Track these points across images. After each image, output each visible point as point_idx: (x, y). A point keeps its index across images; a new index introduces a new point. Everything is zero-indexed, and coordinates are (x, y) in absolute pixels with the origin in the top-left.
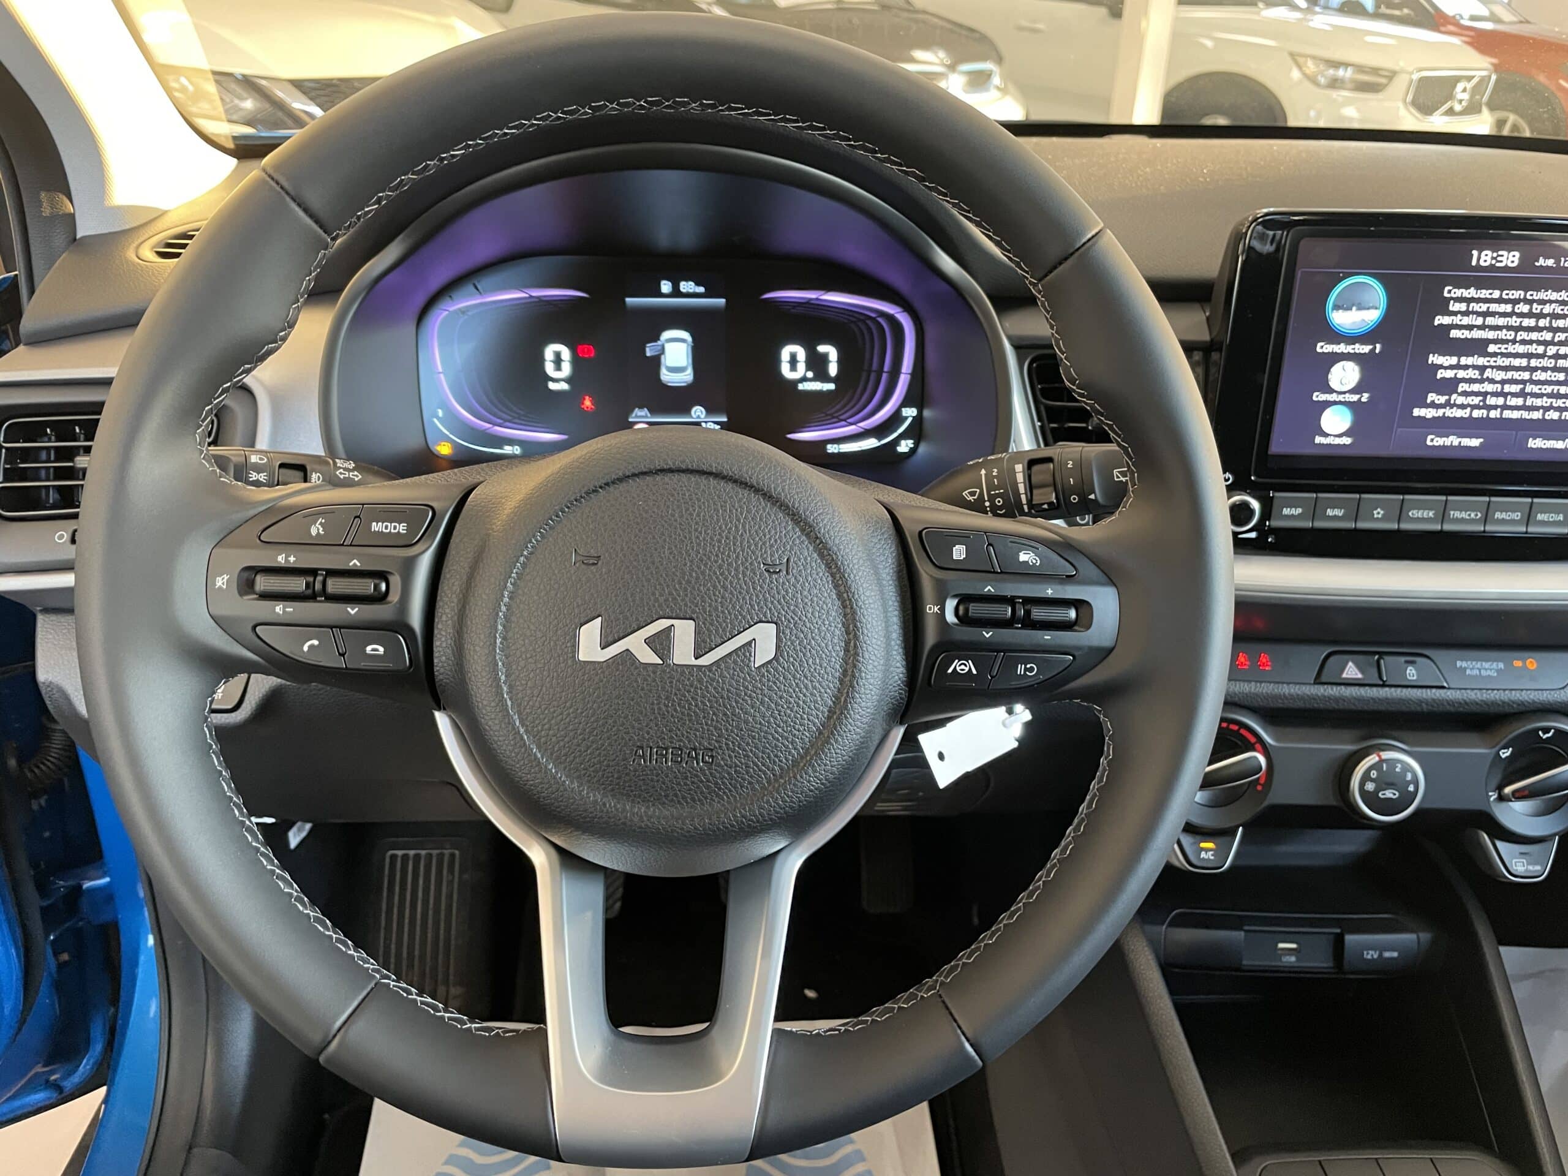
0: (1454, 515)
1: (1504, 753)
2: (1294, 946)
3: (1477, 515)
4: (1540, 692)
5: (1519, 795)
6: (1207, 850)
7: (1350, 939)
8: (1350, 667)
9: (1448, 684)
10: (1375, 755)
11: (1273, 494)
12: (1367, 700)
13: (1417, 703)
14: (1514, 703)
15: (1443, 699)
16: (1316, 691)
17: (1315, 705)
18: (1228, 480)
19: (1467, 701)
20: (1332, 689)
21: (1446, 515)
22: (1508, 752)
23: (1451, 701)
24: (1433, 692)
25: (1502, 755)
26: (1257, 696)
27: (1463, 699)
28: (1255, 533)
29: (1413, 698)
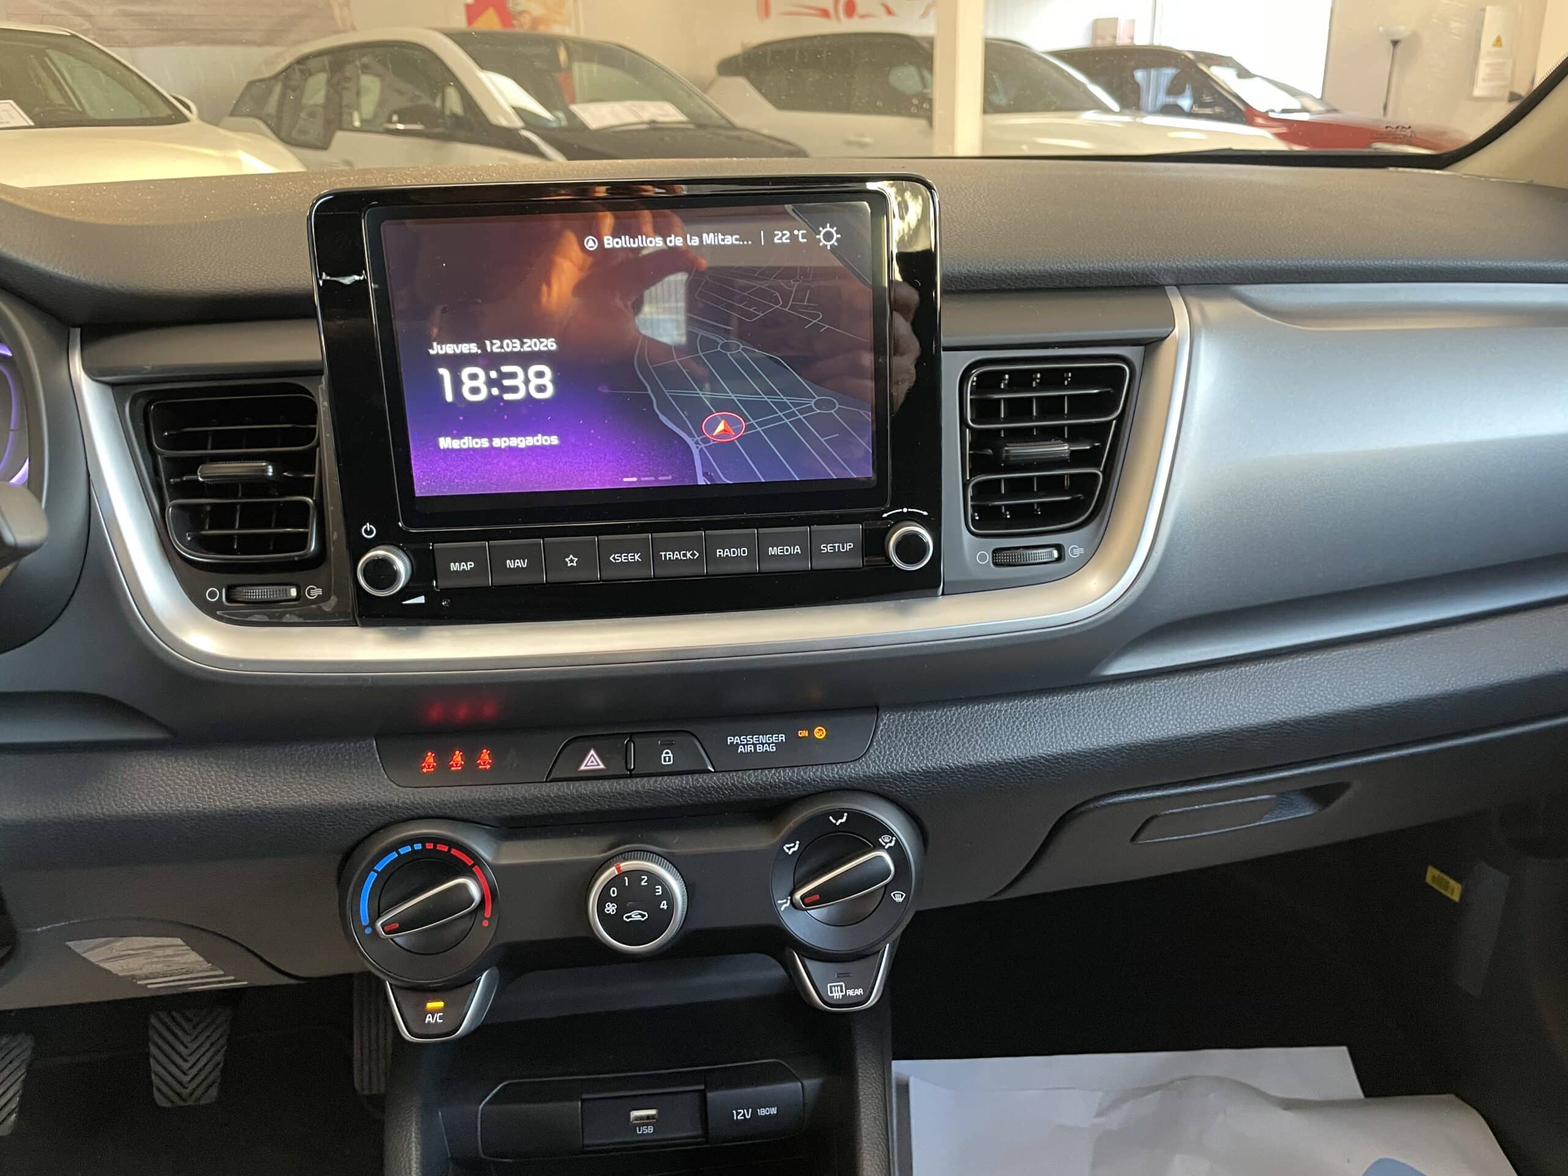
0: (665, 555)
1: (789, 848)
2: (652, 1112)
3: (694, 554)
4: (829, 767)
5: (810, 901)
6: (433, 1012)
8: (592, 755)
9: (714, 768)
10: (614, 868)
11: (433, 546)
12: (614, 796)
13: (677, 795)
14: (798, 783)
15: (708, 787)
16: (548, 790)
17: (550, 809)
18: (371, 532)
19: (740, 785)
20: (568, 788)
21: (656, 557)
22: (794, 847)
23: (719, 787)
24: (695, 778)
25: (787, 851)
26: (474, 805)
27: (733, 784)
28: (423, 597)
29: (671, 789)
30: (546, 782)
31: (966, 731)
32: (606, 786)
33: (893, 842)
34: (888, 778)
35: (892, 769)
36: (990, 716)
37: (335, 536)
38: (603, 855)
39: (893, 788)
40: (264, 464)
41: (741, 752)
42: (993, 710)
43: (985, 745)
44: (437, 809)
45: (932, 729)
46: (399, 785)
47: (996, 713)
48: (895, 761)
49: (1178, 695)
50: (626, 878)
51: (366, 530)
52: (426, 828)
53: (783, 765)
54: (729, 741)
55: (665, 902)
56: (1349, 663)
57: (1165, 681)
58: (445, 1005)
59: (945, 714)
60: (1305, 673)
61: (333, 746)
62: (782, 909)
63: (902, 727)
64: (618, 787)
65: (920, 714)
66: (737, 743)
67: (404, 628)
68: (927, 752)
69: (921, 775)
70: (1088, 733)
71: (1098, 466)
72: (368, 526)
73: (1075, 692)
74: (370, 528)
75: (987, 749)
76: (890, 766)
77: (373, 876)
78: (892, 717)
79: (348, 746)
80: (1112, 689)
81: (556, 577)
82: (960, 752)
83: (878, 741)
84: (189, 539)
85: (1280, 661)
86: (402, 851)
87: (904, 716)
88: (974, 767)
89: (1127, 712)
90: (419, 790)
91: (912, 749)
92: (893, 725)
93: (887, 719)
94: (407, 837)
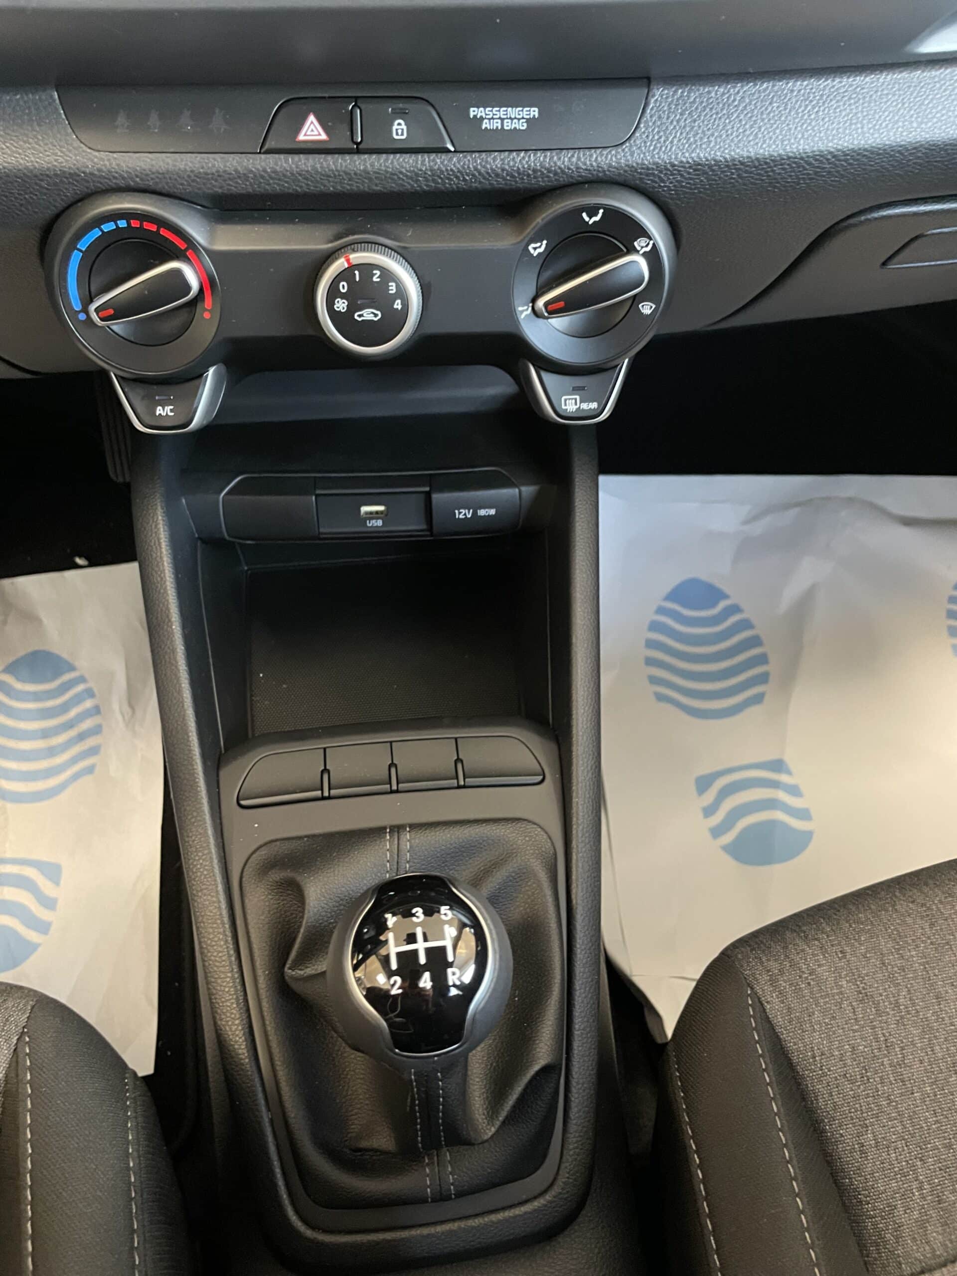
2: (381, 508)
4: (587, 152)
7: (435, 497)
9: (454, 147)
10: (342, 260)
12: (339, 175)
13: (411, 178)
14: (549, 171)
15: (447, 170)
16: (263, 164)
17: (267, 187)
19: (483, 170)
20: (287, 161)
23: (459, 171)
24: (432, 158)
26: (179, 177)
27: (476, 169)
29: (404, 171)
30: (260, 153)
31: (749, 115)
32: (330, 162)
34: (654, 169)
35: (659, 158)
36: (780, 97)
38: (330, 245)
39: (656, 182)
41: (486, 127)
42: (784, 89)
43: (768, 133)
44: (138, 179)
45: (710, 109)
46: (90, 148)
47: (787, 94)
48: (663, 149)
52: (129, 202)
53: (534, 148)
54: (472, 114)
59: (728, 92)
62: (523, 316)
63: (676, 105)
64: (344, 164)
65: (699, 90)
66: (481, 117)
68: (701, 139)
69: (690, 167)
70: (887, 125)
73: (881, 72)
75: (771, 139)
76: (658, 154)
77: (76, 256)
78: (666, 92)
79: (26, 98)
80: (923, 72)
82: (739, 142)
83: (646, 122)
86: (105, 228)
87: (680, 91)
88: (752, 161)
89: (935, 102)
90: (115, 155)
91: (684, 135)
92: (666, 102)
93: (660, 94)
94: (107, 211)
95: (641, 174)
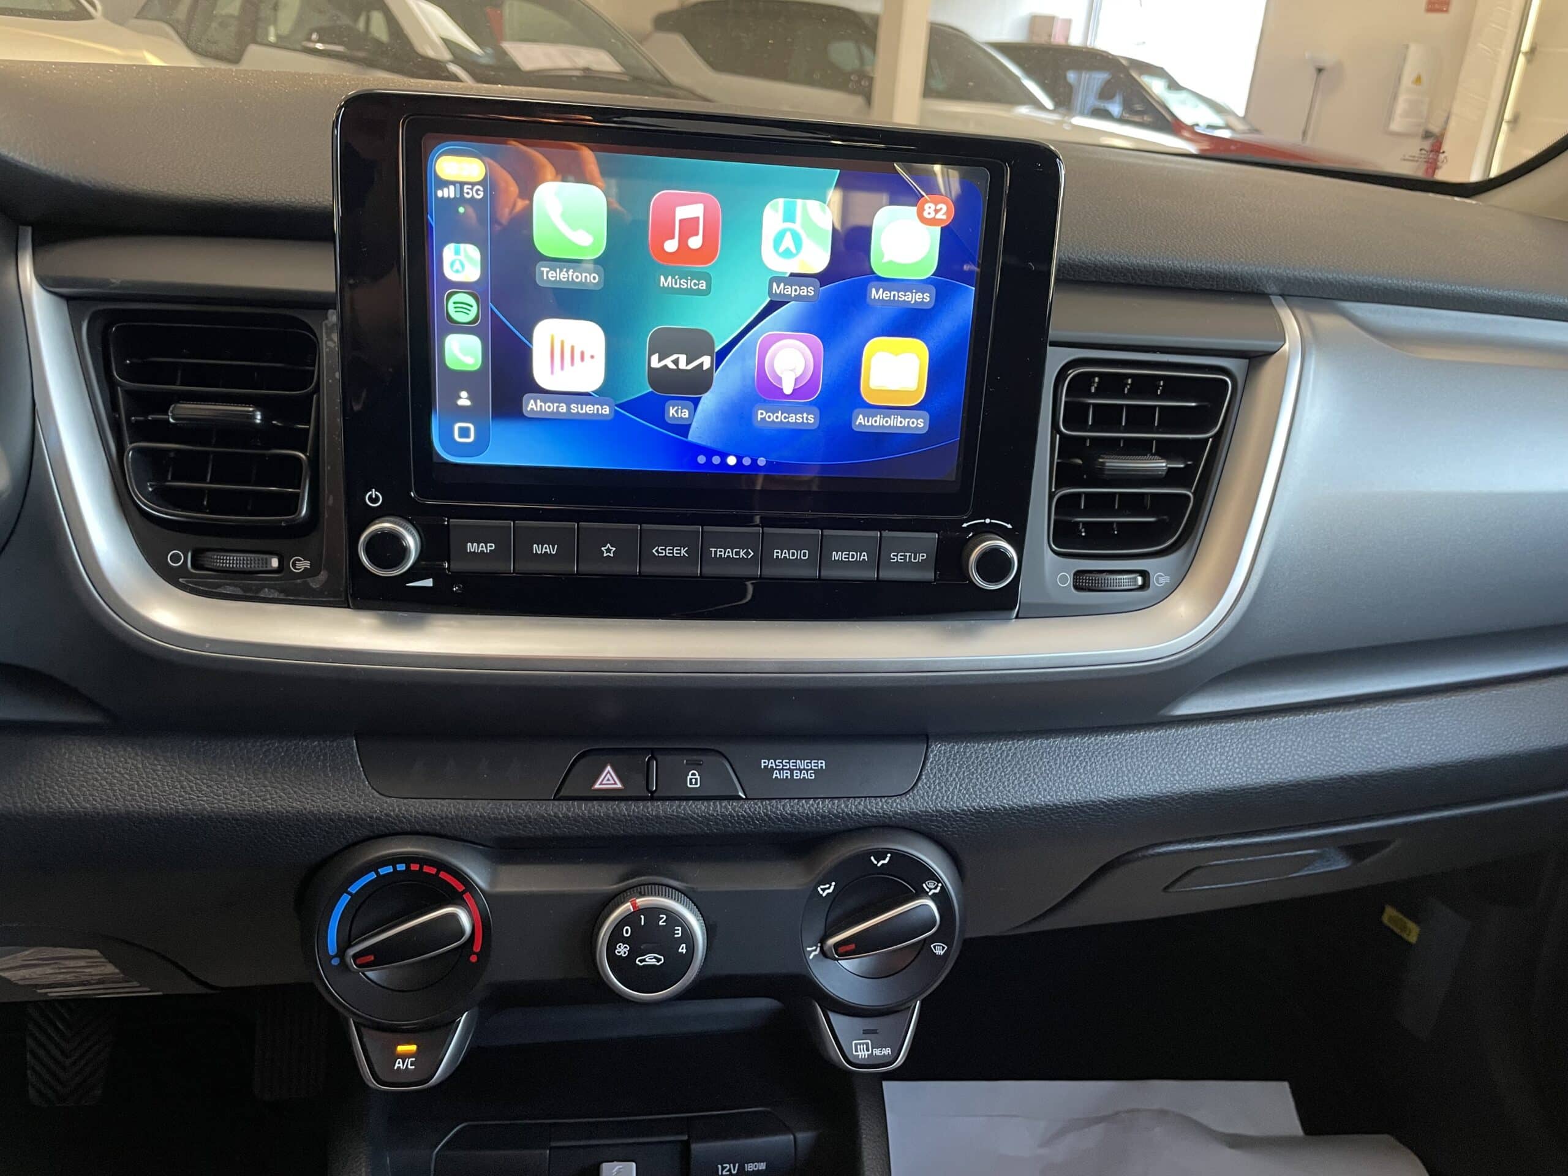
0: (716, 552)
1: (823, 890)
3: (747, 553)
4: (873, 800)
5: (846, 950)
6: (404, 1057)
7: (696, 1147)
8: (609, 772)
9: (745, 795)
10: (629, 904)
11: (448, 521)
12: (630, 820)
13: (702, 822)
14: (837, 816)
15: (738, 815)
16: (556, 810)
17: (556, 830)
18: (376, 500)
19: (772, 815)
20: (580, 808)
21: (705, 553)
22: (829, 888)
23: (750, 816)
24: (723, 804)
25: (821, 892)
26: (469, 822)
27: (766, 815)
28: (431, 580)
29: (696, 816)
30: (554, 799)
31: (1023, 769)
32: (623, 808)
33: (939, 888)
34: (937, 816)
35: (942, 807)
36: (1049, 753)
37: (331, 501)
38: (615, 886)
39: (940, 827)
40: (251, 409)
41: (776, 777)
42: (1052, 746)
43: (1042, 785)
44: (425, 824)
45: (986, 764)
46: (381, 794)
47: (1055, 751)
48: (945, 798)
49: (1245, 741)
50: (642, 917)
51: (370, 497)
52: (413, 846)
53: (822, 796)
54: (763, 765)
55: (684, 945)
56: (1417, 716)
57: (1232, 725)
58: (418, 1049)
59: (1001, 748)
60: (1374, 725)
61: (304, 744)
62: (811, 957)
63: (954, 759)
64: (636, 810)
65: (974, 747)
66: (772, 767)
67: (405, 614)
68: (980, 789)
69: (972, 815)
70: (1151, 778)
71: (1189, 487)
72: (373, 493)
73: (1139, 730)
74: (376, 495)
75: (1045, 790)
76: (940, 802)
77: (345, 899)
78: (943, 748)
79: (323, 746)
81: (588, 568)
82: (1016, 792)
83: (928, 775)
84: (150, 489)
85: (1349, 711)
86: (383, 871)
87: (956, 747)
88: (1030, 810)
89: (1192, 756)
90: (405, 801)
91: (964, 786)
92: (944, 757)
93: (938, 750)
94: (389, 855)
95: (925, 820)
